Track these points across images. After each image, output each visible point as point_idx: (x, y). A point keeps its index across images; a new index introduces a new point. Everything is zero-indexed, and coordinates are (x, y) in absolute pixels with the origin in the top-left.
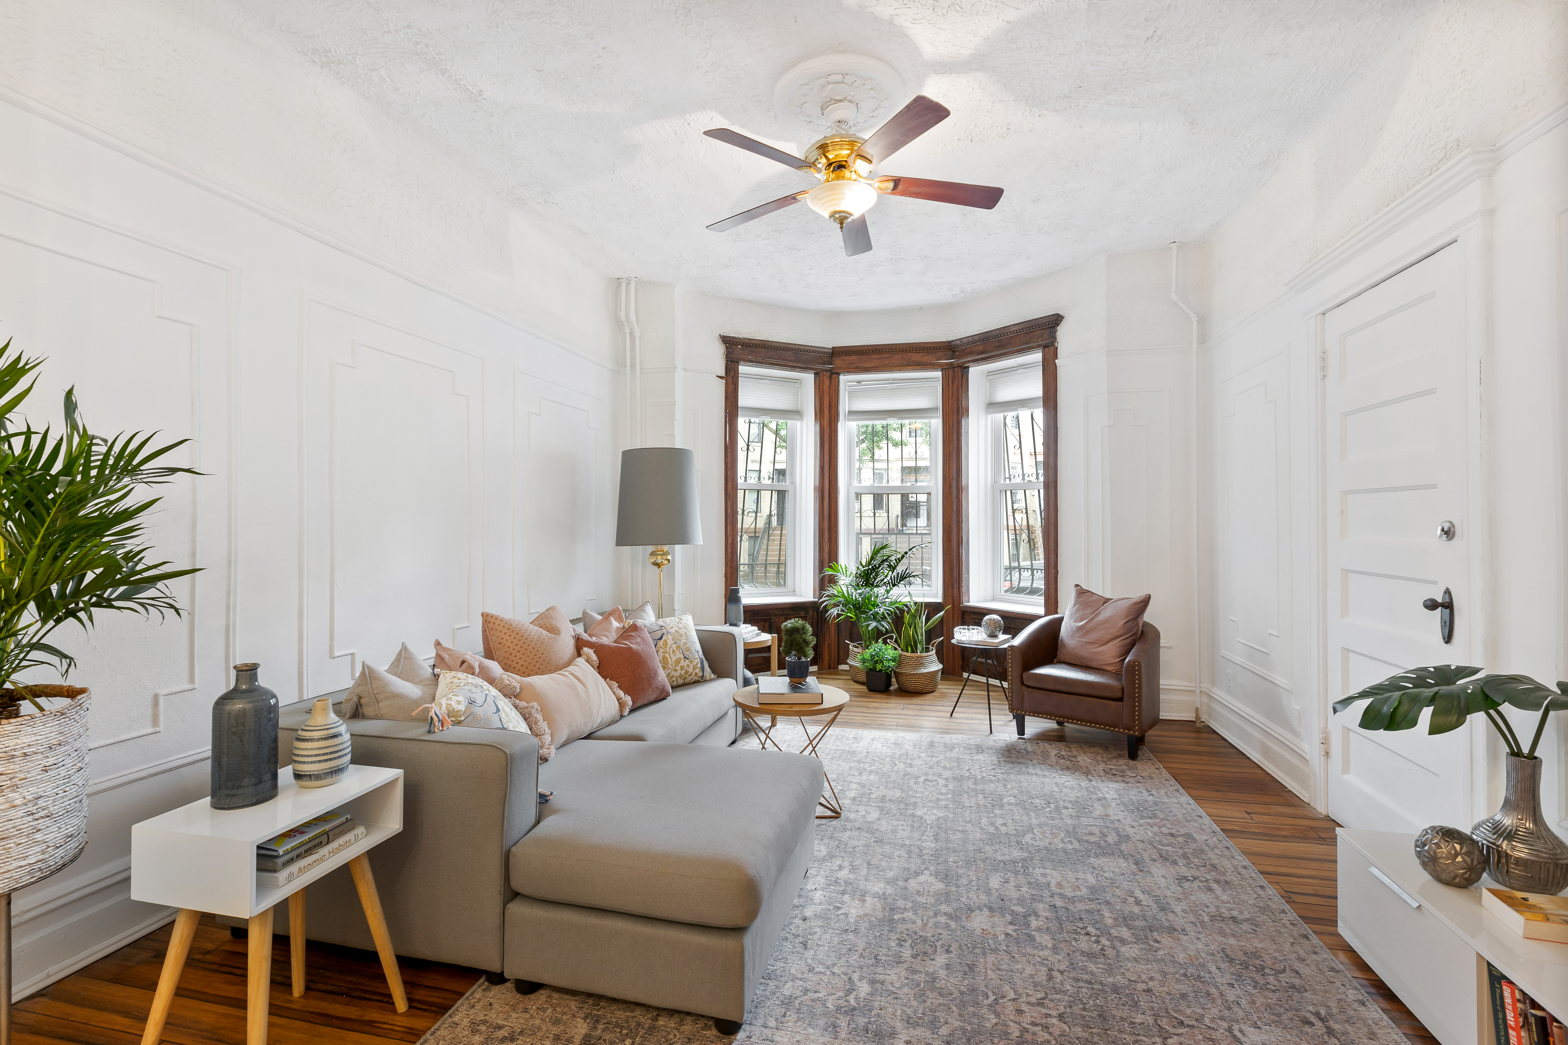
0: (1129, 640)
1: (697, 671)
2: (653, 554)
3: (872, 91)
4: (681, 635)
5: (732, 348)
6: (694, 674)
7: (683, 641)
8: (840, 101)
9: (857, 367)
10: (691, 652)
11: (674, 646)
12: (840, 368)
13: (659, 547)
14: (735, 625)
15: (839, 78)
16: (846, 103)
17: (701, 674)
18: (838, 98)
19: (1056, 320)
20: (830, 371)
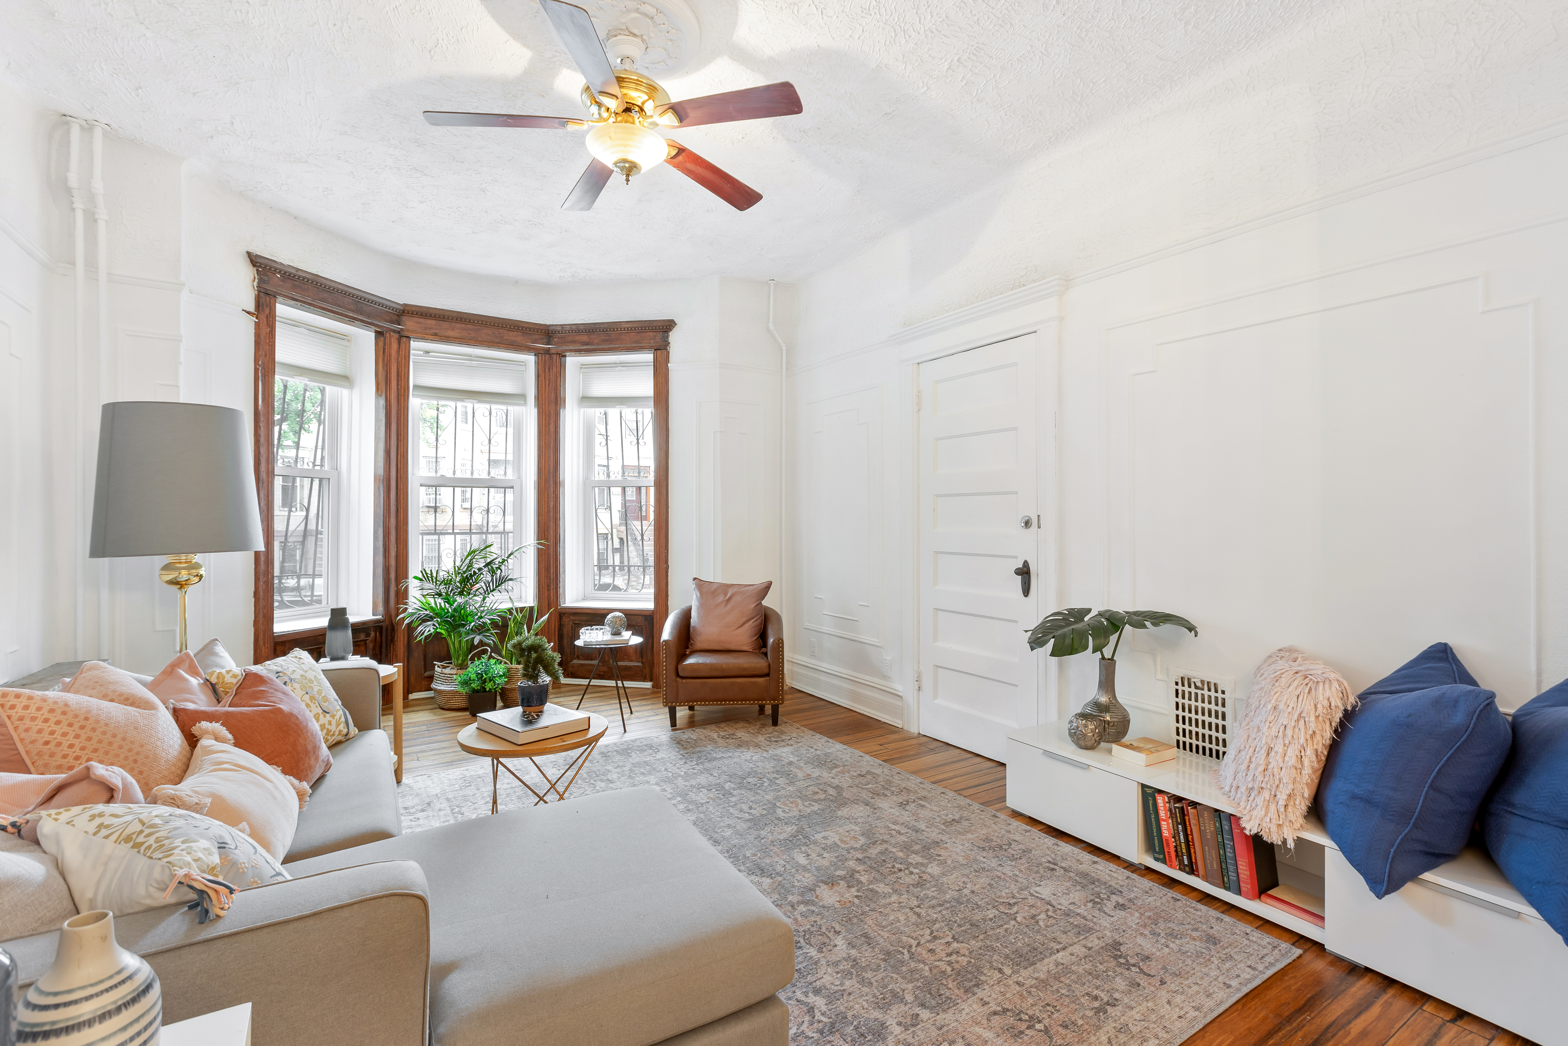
0: (759, 621)
1: (342, 727)
2: (167, 567)
3: (670, 43)
4: (311, 681)
5: (267, 276)
6: (337, 733)
7: (316, 689)
8: (635, 35)
9: (436, 334)
10: (330, 703)
11: (307, 697)
12: (412, 331)
13: (183, 557)
14: (343, 658)
15: (651, 11)
16: (639, 40)
17: (345, 731)
18: (636, 31)
19: (668, 326)
20: (399, 332)
